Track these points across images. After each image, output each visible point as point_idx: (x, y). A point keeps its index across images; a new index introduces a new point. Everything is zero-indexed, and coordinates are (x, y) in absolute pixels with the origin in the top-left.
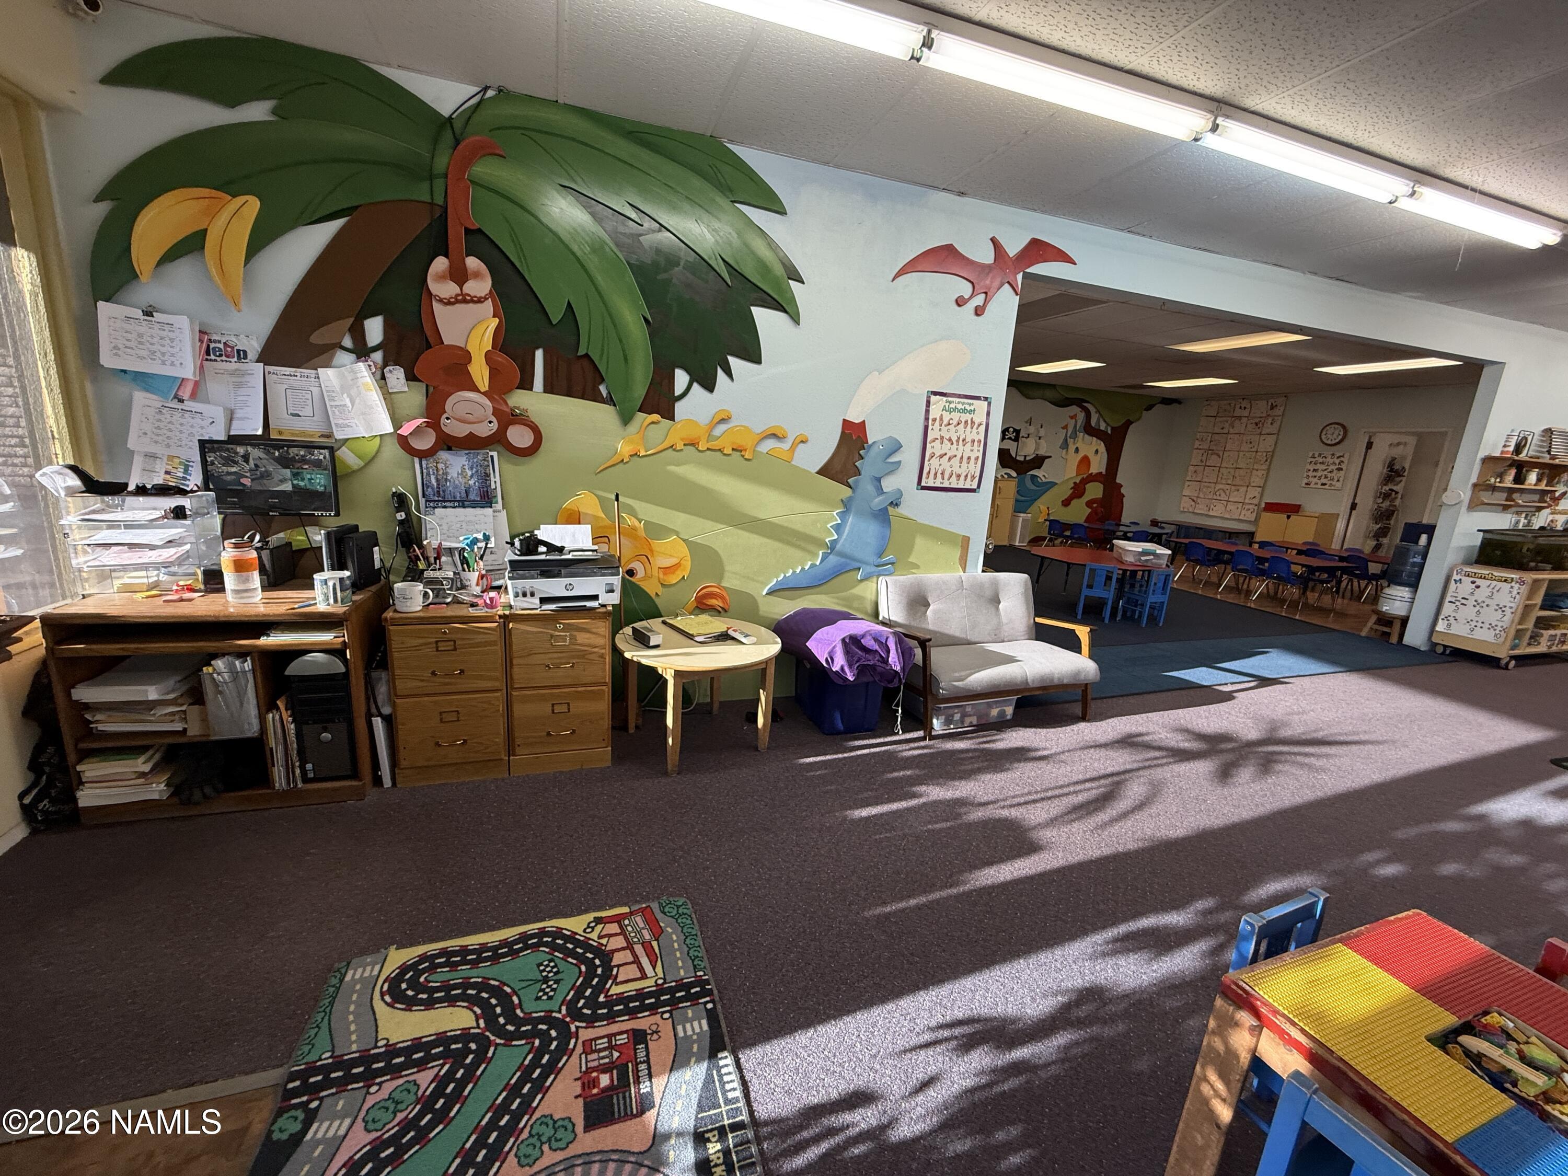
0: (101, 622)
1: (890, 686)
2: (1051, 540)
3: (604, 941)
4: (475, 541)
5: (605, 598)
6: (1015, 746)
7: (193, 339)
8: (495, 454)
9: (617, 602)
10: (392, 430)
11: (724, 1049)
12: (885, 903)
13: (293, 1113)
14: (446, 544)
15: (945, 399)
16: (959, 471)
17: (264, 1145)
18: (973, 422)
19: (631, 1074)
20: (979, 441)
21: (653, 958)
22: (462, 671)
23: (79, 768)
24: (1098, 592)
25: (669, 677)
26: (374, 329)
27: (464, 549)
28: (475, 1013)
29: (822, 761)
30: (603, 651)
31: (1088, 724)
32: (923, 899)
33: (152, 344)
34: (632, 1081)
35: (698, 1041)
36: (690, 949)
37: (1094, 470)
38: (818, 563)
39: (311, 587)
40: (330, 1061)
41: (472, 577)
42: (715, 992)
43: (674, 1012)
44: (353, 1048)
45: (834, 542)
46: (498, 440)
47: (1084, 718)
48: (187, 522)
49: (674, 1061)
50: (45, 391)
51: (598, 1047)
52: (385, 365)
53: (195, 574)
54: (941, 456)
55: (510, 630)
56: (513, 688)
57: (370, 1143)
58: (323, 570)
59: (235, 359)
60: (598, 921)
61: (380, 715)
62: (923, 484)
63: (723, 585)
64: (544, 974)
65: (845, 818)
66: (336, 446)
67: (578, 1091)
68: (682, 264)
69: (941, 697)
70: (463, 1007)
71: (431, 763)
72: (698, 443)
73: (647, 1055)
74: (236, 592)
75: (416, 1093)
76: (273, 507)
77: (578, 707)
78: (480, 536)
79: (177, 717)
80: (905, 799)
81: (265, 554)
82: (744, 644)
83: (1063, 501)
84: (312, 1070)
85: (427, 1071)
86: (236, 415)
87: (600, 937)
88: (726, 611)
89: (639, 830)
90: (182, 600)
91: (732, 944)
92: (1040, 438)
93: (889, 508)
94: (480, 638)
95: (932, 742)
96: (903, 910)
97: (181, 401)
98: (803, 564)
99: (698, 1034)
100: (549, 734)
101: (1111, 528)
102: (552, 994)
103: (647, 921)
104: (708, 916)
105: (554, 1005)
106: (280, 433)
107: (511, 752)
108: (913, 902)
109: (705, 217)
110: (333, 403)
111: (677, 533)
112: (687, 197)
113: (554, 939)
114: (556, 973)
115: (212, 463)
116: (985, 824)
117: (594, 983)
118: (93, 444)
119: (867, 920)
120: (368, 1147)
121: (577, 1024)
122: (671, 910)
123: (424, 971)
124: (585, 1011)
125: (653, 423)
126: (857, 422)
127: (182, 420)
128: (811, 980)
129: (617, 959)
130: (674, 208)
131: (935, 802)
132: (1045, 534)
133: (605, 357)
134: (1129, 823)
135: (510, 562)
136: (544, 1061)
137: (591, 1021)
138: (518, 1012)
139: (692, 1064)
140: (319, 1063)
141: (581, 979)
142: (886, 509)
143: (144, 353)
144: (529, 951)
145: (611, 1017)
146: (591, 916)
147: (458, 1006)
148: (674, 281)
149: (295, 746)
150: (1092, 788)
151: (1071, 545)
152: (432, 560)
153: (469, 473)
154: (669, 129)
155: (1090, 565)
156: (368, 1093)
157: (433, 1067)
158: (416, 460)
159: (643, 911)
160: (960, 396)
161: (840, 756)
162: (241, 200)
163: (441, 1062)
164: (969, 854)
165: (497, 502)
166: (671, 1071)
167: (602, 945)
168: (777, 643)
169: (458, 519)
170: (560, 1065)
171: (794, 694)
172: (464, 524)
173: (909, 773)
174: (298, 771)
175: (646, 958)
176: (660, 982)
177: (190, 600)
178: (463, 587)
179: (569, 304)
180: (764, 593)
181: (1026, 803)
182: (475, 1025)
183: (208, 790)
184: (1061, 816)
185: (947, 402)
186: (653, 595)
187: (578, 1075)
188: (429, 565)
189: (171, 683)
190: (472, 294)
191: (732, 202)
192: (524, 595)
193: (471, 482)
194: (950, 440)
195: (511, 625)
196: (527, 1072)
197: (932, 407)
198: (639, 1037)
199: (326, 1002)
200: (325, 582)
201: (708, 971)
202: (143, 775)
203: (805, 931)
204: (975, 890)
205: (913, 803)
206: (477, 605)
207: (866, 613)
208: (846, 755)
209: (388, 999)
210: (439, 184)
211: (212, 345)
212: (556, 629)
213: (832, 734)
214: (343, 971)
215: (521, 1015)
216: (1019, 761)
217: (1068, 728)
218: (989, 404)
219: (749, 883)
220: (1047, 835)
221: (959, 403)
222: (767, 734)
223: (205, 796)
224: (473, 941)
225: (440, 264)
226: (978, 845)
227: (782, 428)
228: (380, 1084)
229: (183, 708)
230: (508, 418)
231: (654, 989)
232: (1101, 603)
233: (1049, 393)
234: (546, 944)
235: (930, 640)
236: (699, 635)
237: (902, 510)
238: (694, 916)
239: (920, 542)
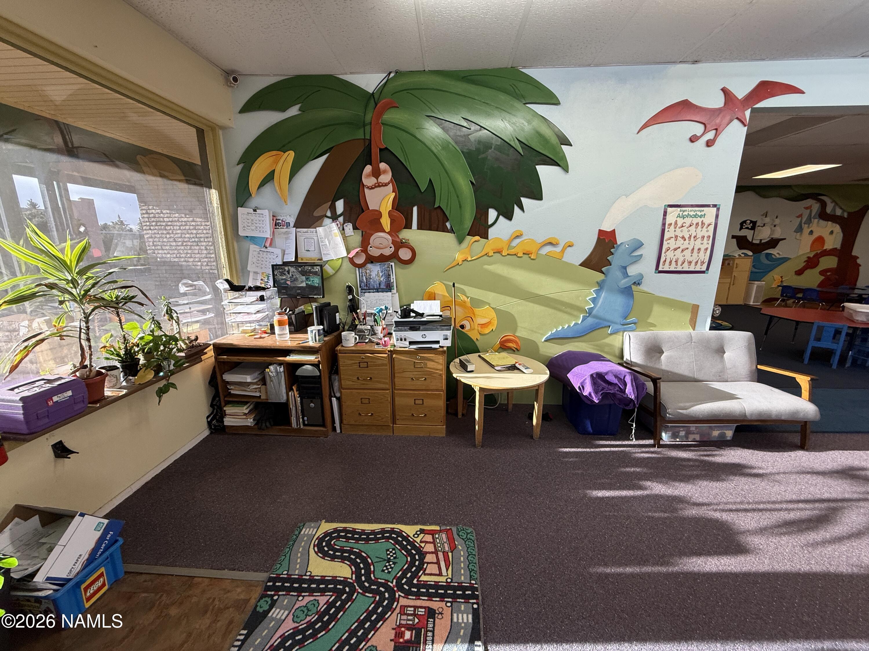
0: (232, 347)
1: (627, 408)
2: (783, 300)
3: (423, 545)
4: (381, 310)
5: (443, 343)
6: (733, 462)
7: (270, 219)
8: (393, 264)
9: (450, 345)
10: (346, 255)
11: (479, 639)
12: (606, 565)
13: (267, 599)
14: (369, 311)
15: (679, 209)
16: (690, 259)
17: (253, 612)
18: (703, 223)
19: (422, 636)
20: (709, 237)
21: (447, 563)
22: (371, 378)
23: (225, 409)
24: (826, 344)
25: (477, 390)
26: (340, 205)
27: (375, 314)
28: (352, 569)
29: (575, 452)
30: (441, 372)
31: (807, 453)
32: (636, 570)
33: (256, 224)
34: (422, 642)
35: (465, 628)
36: (470, 563)
37: (829, 245)
38: (580, 322)
39: (306, 332)
40: (286, 576)
41: (379, 329)
42: (480, 598)
43: (453, 603)
44: (296, 573)
45: (591, 309)
46: (395, 256)
47: (802, 447)
48: (265, 302)
49: (448, 637)
50: (221, 248)
51: (408, 612)
52: (344, 223)
53: (267, 325)
54: (675, 249)
55: (394, 358)
56: (395, 389)
57: (293, 629)
58: (314, 325)
59: (286, 227)
60: (422, 531)
61: (335, 397)
62: (660, 269)
63: (516, 335)
64: (389, 556)
65: (585, 495)
66: (323, 264)
67: (393, 637)
68: (493, 147)
69: (667, 419)
70: (347, 564)
71: (357, 423)
72: (502, 251)
73: (434, 627)
74: (279, 335)
75: (317, 608)
76: (298, 294)
77: (428, 402)
78: (383, 307)
79: (257, 390)
80: (633, 489)
81: (293, 317)
82: (524, 373)
83: (796, 272)
84: (278, 579)
85: (324, 597)
86: (286, 253)
87: (421, 542)
88: (518, 350)
89: (454, 479)
90: (261, 338)
91: (496, 567)
92: (775, 226)
93: (633, 286)
94: (379, 362)
95: (660, 450)
96: (620, 574)
97: (266, 248)
98: (569, 323)
99: (465, 623)
100: (413, 415)
101: (845, 291)
102: (390, 570)
103: (448, 538)
104: (484, 544)
105: (390, 577)
106: (302, 259)
107: (394, 422)
108: (629, 570)
109: (508, 116)
110: (323, 244)
111: (489, 304)
112: (497, 107)
113: (398, 537)
114: (395, 558)
115: (277, 275)
116: (697, 520)
117: (413, 570)
118: (237, 271)
119: (591, 575)
120: (292, 631)
121: (400, 593)
122: (463, 534)
123: (334, 538)
124: (405, 586)
125: (476, 241)
126: (609, 230)
127: (267, 256)
128: (544, 609)
129: (429, 558)
130: (488, 115)
131: (657, 495)
132: (778, 296)
133: (449, 207)
134: (844, 548)
135: (395, 322)
136: (379, 611)
137: (408, 594)
138: (372, 575)
139: (458, 643)
140: (281, 576)
141: (406, 566)
142: (630, 287)
143: (254, 228)
144: (384, 540)
145: (418, 595)
146: (418, 527)
147: (345, 563)
148: (489, 157)
149: (300, 408)
150: (806, 509)
151: (804, 306)
152: (361, 320)
153: (381, 274)
154: (486, 70)
155: (818, 322)
156: (298, 600)
157: (327, 595)
158: (357, 269)
159: (447, 531)
160: (692, 206)
161: (588, 450)
162: (287, 153)
163: (331, 594)
164: (681, 543)
165: (394, 289)
166: (445, 643)
167: (421, 547)
168: (546, 374)
169: (375, 298)
170: (386, 616)
171: (561, 404)
172: (378, 301)
173: (638, 470)
174: (301, 420)
175: (444, 562)
176: (449, 580)
177: (264, 338)
178: (375, 334)
179: (430, 180)
180: (543, 340)
181: (737, 510)
182: (350, 577)
183: (268, 424)
184: (771, 528)
185: (681, 211)
186: (475, 340)
187: (395, 627)
188: (360, 322)
189: (256, 374)
190: (382, 182)
191: (525, 104)
192: (401, 340)
193: (382, 279)
194: (683, 238)
195: (394, 356)
196: (370, 614)
197: (668, 217)
198: (431, 613)
199: (291, 543)
200: (312, 331)
201: (478, 582)
202: (245, 414)
203: (545, 571)
204: (682, 573)
205: (639, 493)
206: (380, 344)
207: (615, 356)
208: (592, 450)
209: (316, 549)
210: (368, 128)
211: (277, 221)
212: (417, 359)
213: (584, 434)
214: (301, 528)
215: (373, 578)
216: (735, 475)
217: (786, 454)
218: (718, 209)
219: (513, 528)
220: (756, 541)
221: (691, 211)
222: (539, 430)
223: (267, 427)
224: (359, 527)
225: (368, 168)
226: (690, 537)
227: (555, 239)
228: (304, 596)
229: (259, 386)
230: (399, 245)
231: (445, 584)
232: (828, 354)
233: (785, 192)
234: (393, 539)
235: (660, 379)
236: (498, 366)
237: (643, 287)
238: (476, 542)
239: (657, 309)
